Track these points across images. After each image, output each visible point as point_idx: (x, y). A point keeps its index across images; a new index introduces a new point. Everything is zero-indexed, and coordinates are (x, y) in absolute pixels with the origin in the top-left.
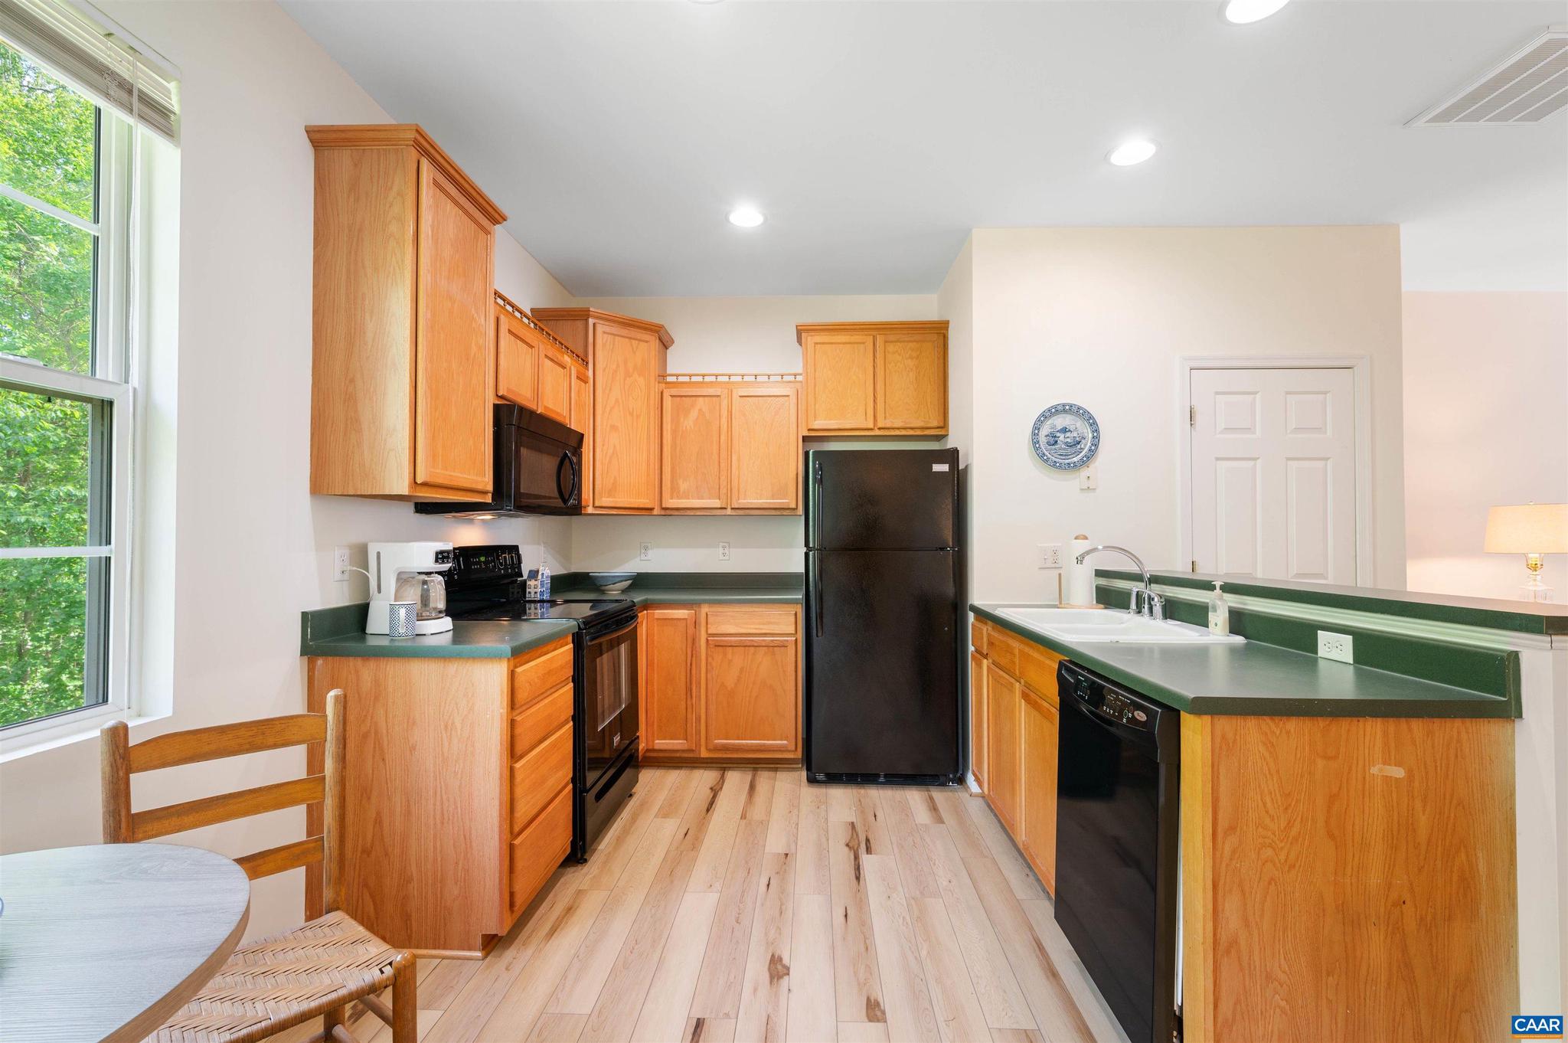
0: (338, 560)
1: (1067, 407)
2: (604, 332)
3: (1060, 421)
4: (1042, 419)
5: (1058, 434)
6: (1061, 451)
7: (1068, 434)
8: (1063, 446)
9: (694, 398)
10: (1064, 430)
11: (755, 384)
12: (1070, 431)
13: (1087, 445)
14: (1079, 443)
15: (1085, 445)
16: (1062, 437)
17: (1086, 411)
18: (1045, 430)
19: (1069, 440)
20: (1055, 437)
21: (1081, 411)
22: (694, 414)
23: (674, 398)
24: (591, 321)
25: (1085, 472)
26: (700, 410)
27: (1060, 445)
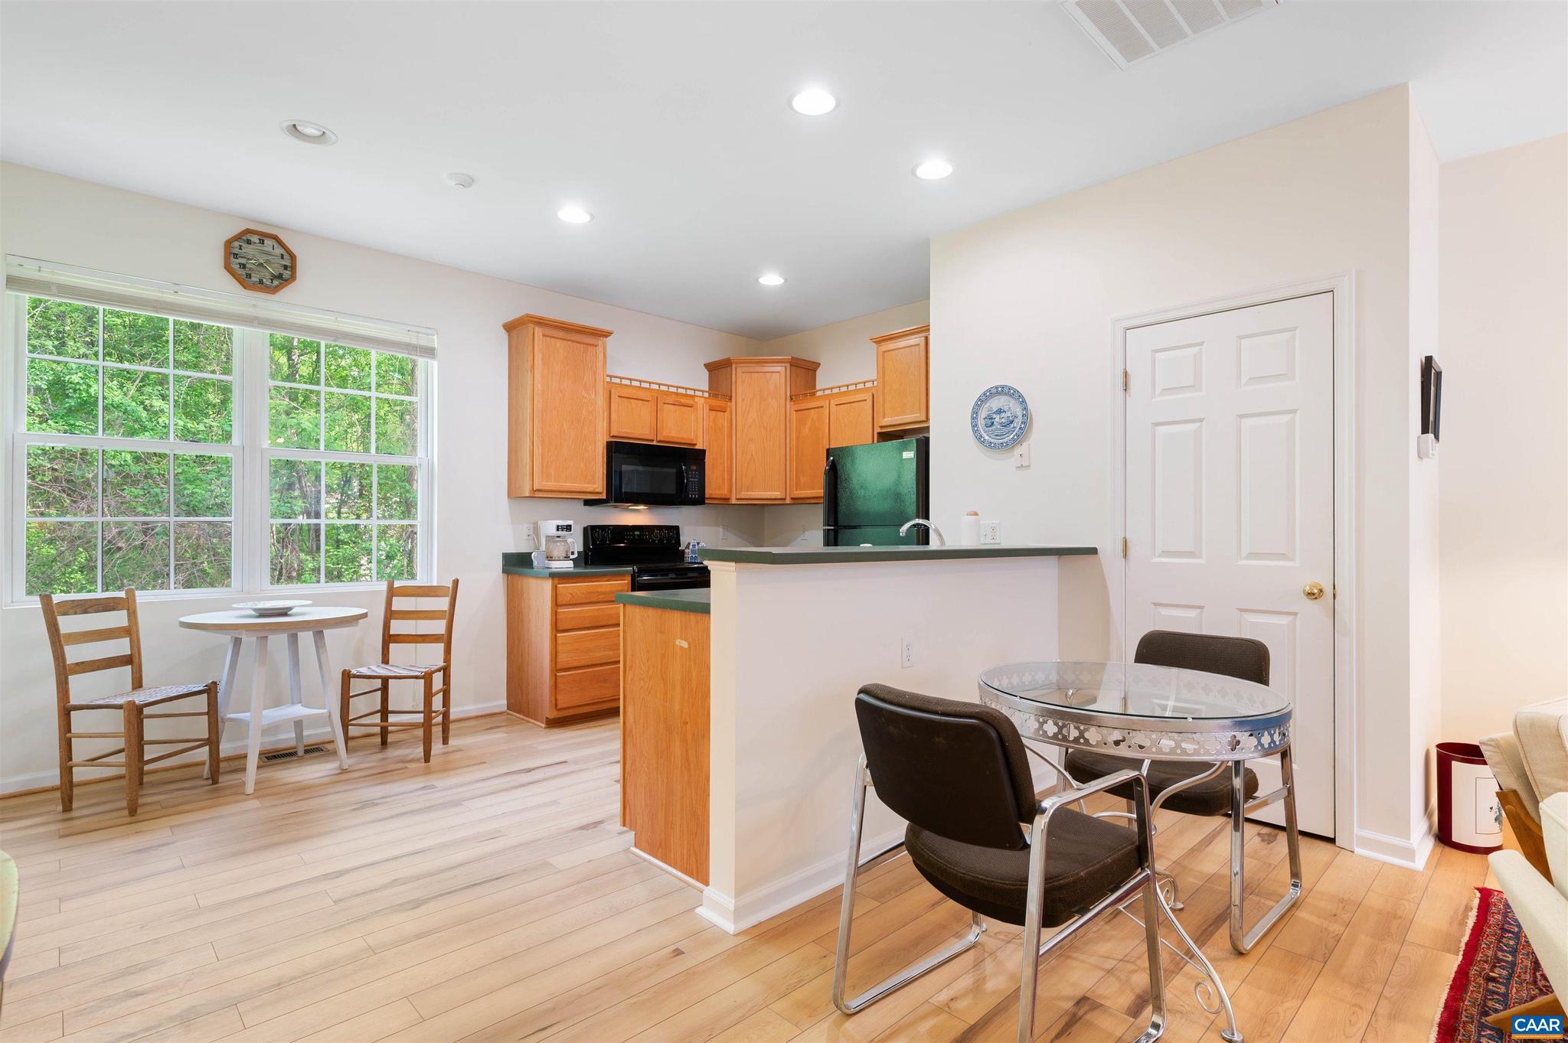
0: (525, 529)
1: (1000, 389)
2: (743, 372)
3: (995, 403)
4: (979, 403)
5: (994, 416)
6: (996, 433)
7: (1003, 415)
8: (999, 427)
9: (806, 412)
10: (1000, 411)
11: (848, 393)
12: (1004, 411)
13: (1017, 423)
14: (1012, 422)
15: (1018, 424)
16: (997, 418)
17: (1016, 391)
18: (983, 413)
19: (1003, 420)
20: (992, 418)
21: (1012, 391)
22: (809, 423)
23: (799, 412)
24: (734, 366)
25: (1018, 450)
26: (813, 420)
27: (997, 426)
